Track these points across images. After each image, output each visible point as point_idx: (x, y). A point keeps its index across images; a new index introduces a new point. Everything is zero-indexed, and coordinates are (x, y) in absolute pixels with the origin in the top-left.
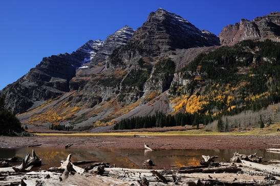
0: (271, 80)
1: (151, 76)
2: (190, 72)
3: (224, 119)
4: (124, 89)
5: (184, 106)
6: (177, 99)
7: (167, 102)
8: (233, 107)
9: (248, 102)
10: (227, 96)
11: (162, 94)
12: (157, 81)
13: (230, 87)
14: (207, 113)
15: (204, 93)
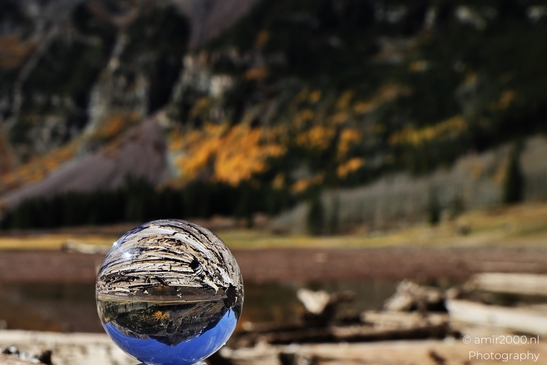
0: (471, 82)
1: (114, 64)
2: (233, 54)
3: (327, 199)
4: (28, 106)
5: (211, 161)
6: (192, 136)
7: (160, 148)
8: (355, 164)
9: (400, 150)
10: (340, 128)
11: (148, 125)
12: (131, 79)
13: (353, 102)
14: (278, 183)
15: (274, 122)
